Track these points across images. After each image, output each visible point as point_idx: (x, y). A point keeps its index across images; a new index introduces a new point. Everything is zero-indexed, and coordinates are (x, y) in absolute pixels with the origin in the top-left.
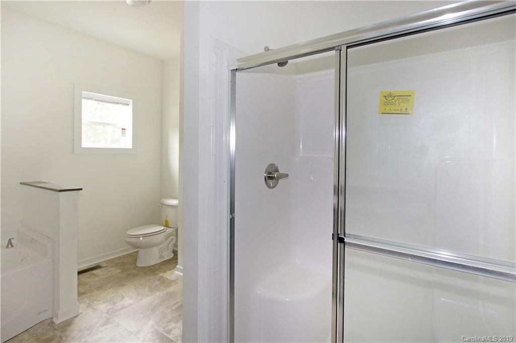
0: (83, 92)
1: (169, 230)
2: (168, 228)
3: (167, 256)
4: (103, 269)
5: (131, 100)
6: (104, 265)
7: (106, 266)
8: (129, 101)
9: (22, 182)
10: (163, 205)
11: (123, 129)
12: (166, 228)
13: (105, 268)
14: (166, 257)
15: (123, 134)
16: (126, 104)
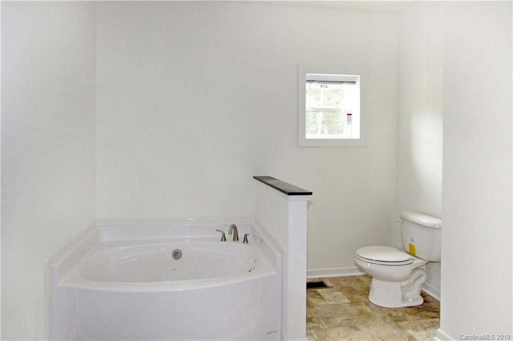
0: (307, 74)
1: (417, 262)
2: (415, 258)
3: (414, 300)
4: (328, 289)
5: (359, 76)
6: (328, 284)
7: (331, 287)
8: (356, 77)
9: (255, 176)
10: (404, 219)
11: (348, 115)
12: (412, 257)
13: (330, 289)
14: (411, 300)
15: (349, 121)
16: (352, 82)
